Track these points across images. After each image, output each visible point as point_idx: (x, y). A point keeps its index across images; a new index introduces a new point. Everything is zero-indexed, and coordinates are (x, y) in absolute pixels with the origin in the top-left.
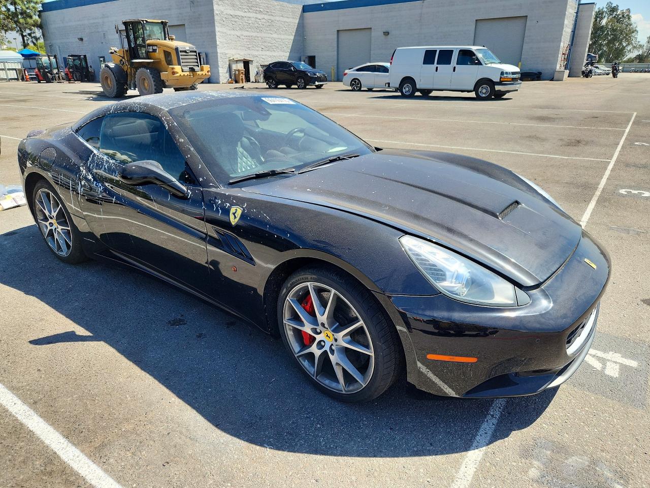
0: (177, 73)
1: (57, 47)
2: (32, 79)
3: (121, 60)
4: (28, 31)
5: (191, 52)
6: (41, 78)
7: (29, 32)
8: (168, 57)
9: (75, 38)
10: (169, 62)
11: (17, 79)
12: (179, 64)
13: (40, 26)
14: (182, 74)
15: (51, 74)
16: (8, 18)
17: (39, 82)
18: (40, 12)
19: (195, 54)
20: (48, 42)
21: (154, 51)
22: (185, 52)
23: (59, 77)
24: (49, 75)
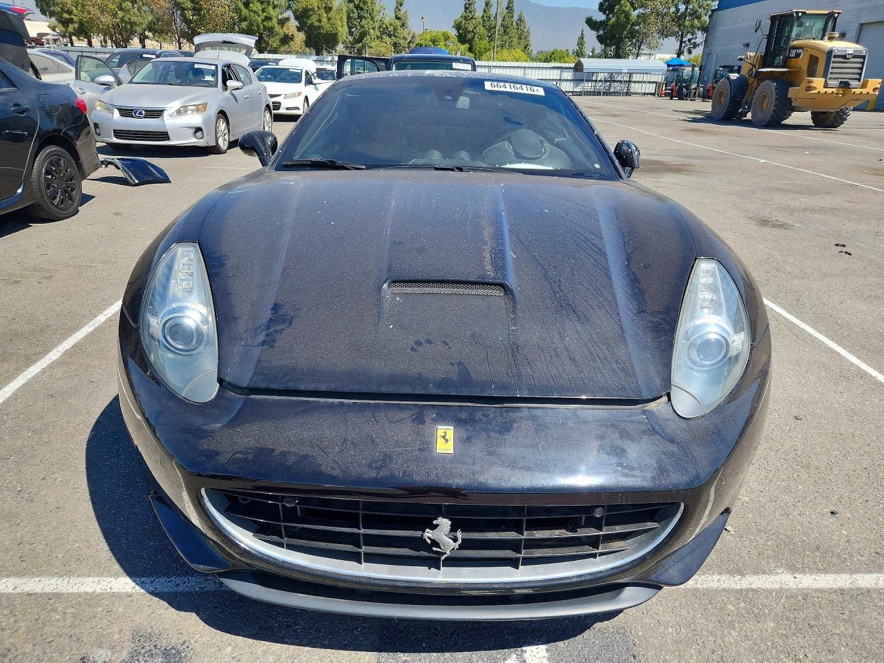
0: (815, 88)
1: (715, 56)
2: (666, 95)
3: (751, 70)
4: (689, 36)
5: (855, 57)
6: (674, 94)
7: (691, 37)
8: (813, 65)
9: (740, 43)
10: (812, 73)
11: (654, 94)
12: (825, 76)
13: (705, 29)
14: (823, 90)
15: (687, 90)
16: (673, 20)
17: (671, 99)
18: (713, 11)
19: (862, 60)
20: (707, 49)
21: (798, 55)
22: (844, 57)
23: (695, 93)
24: (684, 90)
